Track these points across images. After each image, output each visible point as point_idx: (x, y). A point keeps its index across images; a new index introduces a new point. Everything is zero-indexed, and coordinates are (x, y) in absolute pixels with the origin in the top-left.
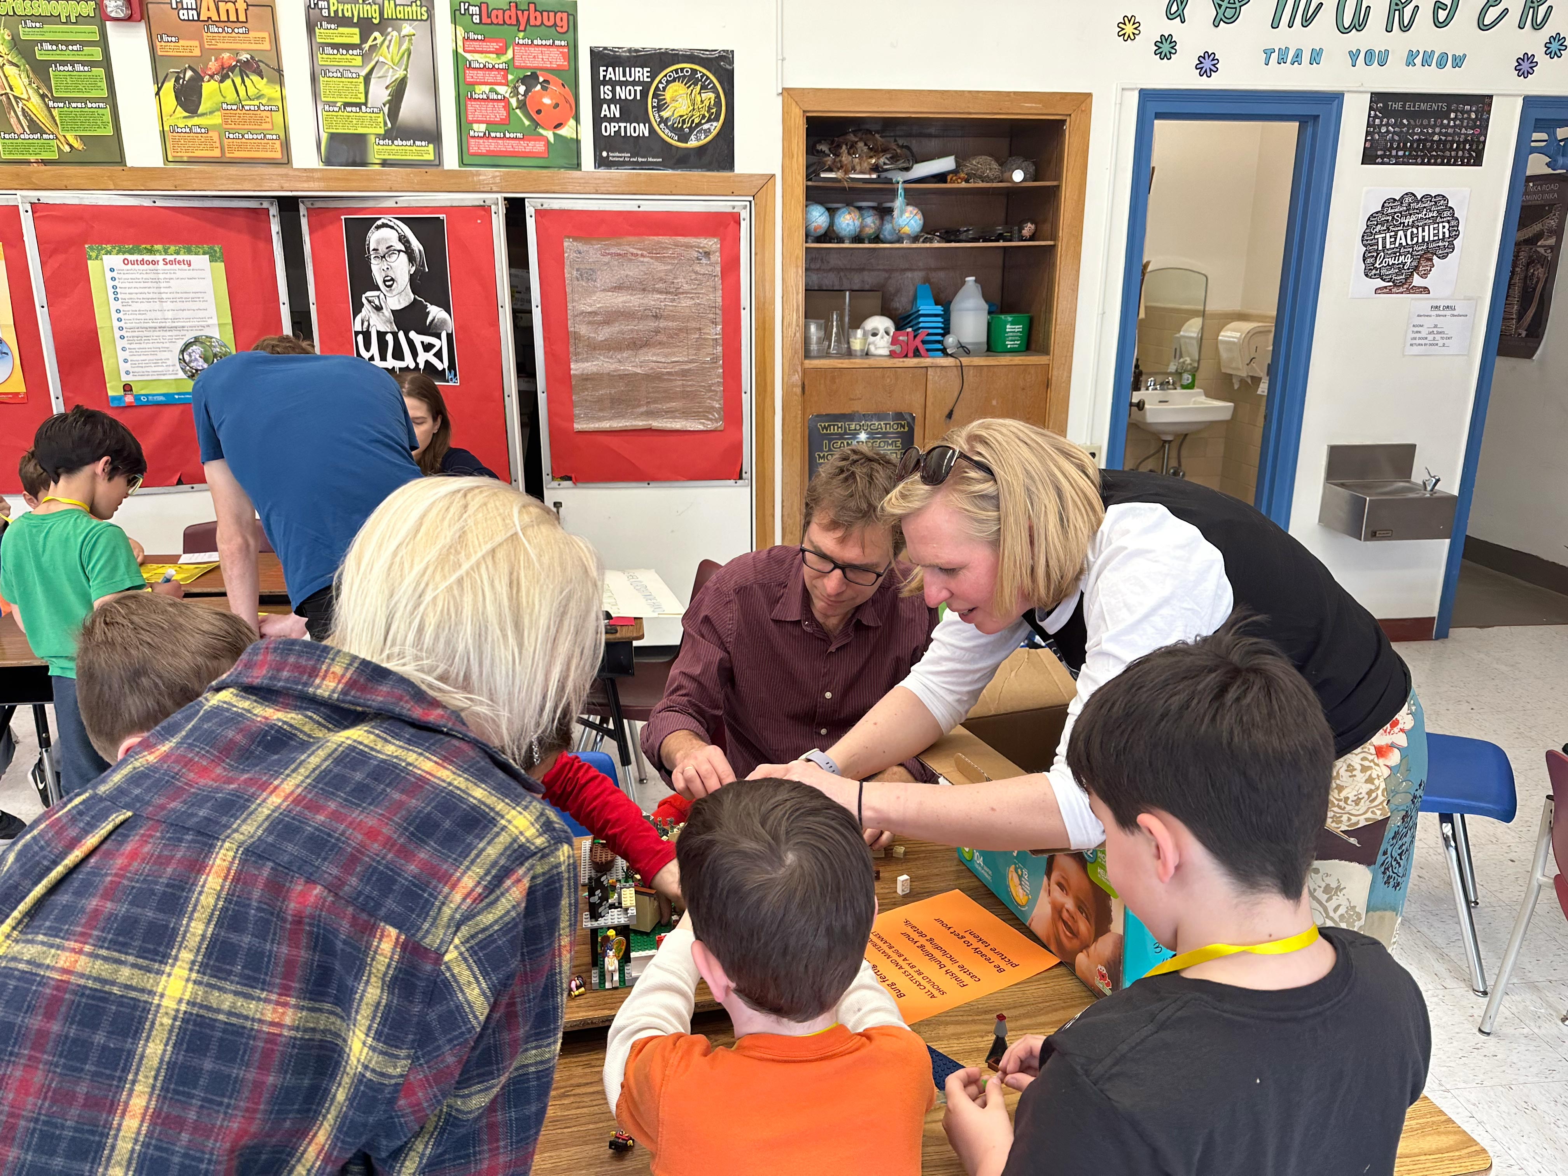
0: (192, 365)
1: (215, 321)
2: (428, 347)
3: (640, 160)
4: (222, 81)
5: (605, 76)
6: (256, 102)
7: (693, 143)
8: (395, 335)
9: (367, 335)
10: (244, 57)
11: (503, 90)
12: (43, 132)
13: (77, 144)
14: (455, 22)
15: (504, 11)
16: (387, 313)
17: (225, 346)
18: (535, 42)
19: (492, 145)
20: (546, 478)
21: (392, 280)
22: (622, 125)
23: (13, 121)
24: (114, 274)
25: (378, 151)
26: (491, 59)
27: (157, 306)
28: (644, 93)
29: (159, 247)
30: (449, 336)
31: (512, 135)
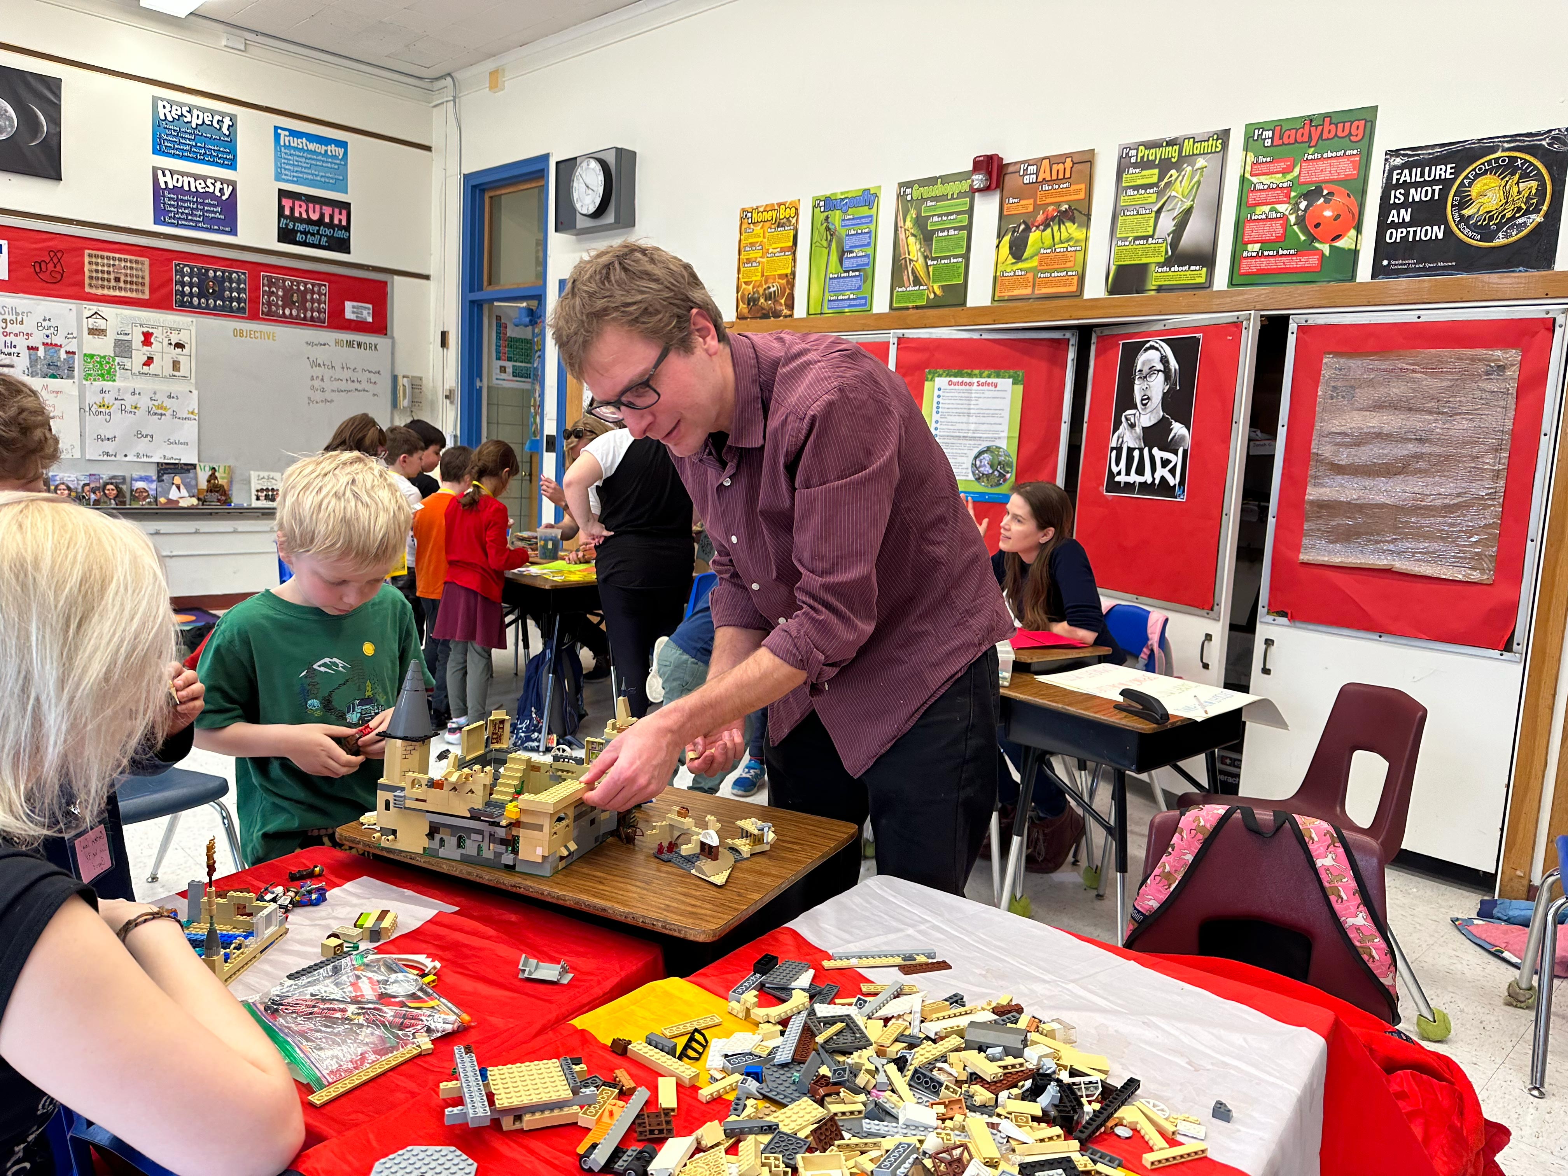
0: (981, 469)
1: (1005, 434)
2: (1165, 463)
3: (1428, 265)
4: (1044, 230)
5: (1398, 180)
6: (1066, 245)
7: (1500, 241)
8: (1141, 450)
9: (1119, 450)
10: (1065, 207)
11: (1283, 208)
12: (920, 285)
13: (938, 292)
14: (1246, 149)
15: (1297, 130)
16: (1138, 430)
17: (1009, 456)
18: (1325, 156)
19: (1263, 264)
20: (1261, 611)
21: (1148, 398)
22: (1412, 230)
23: (905, 278)
24: (940, 393)
25: (1157, 278)
26: (1277, 179)
27: (964, 419)
28: (1444, 194)
29: (977, 372)
30: (1185, 452)
31: (1285, 252)
